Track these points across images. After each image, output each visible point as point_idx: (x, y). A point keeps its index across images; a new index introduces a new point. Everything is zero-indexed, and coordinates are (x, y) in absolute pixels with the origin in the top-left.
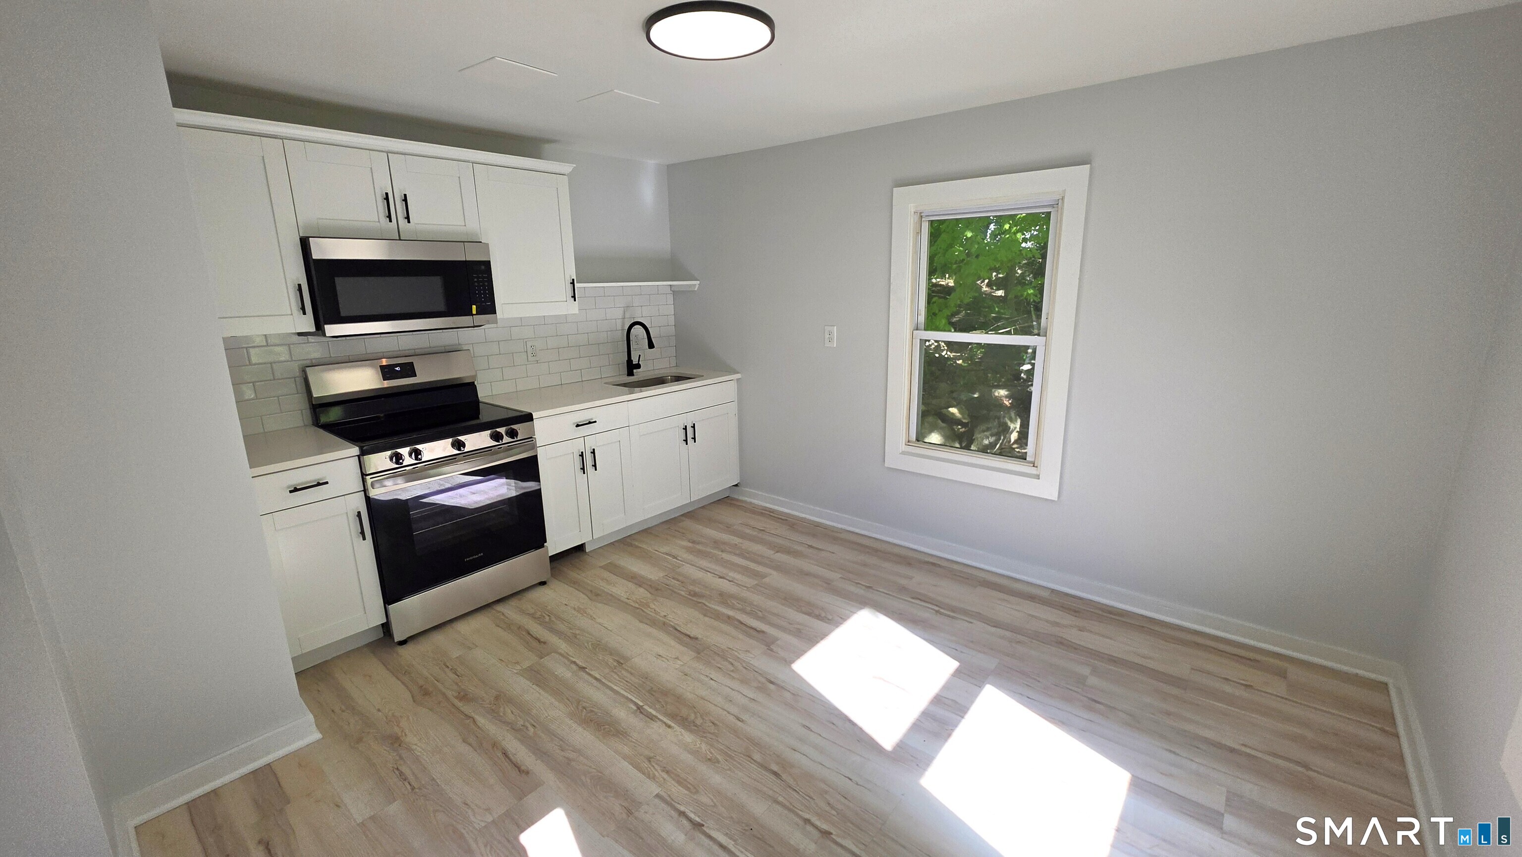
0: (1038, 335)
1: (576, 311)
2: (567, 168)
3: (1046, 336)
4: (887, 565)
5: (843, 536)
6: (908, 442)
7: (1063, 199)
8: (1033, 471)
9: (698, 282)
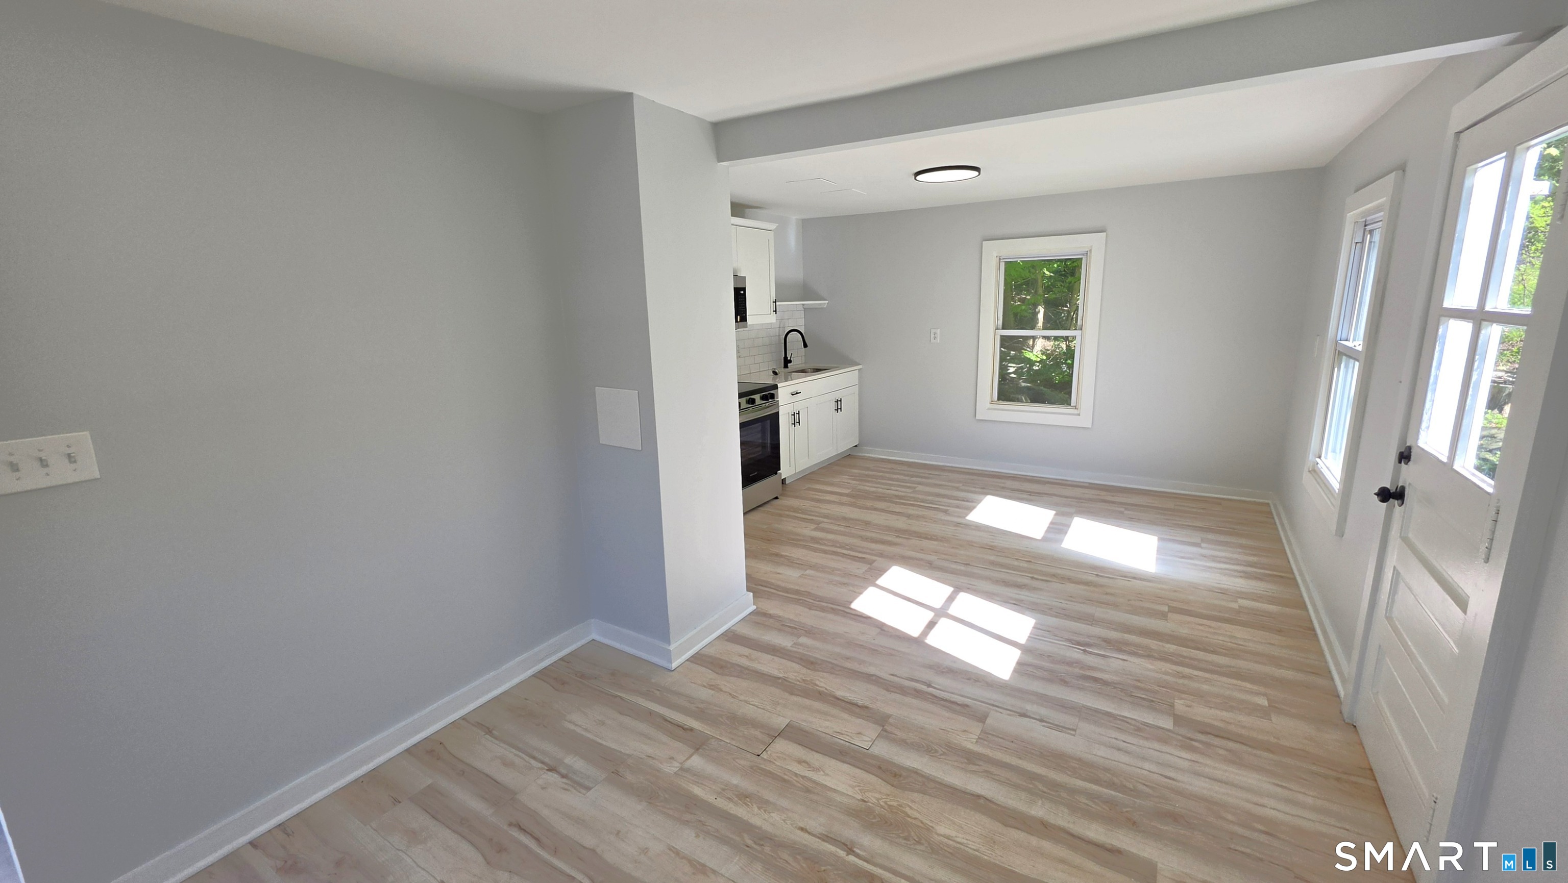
0: (1076, 329)
1: (775, 320)
2: (773, 226)
3: (1082, 330)
4: (985, 479)
5: (946, 468)
6: (992, 401)
7: (1090, 251)
8: (1075, 411)
9: (827, 302)
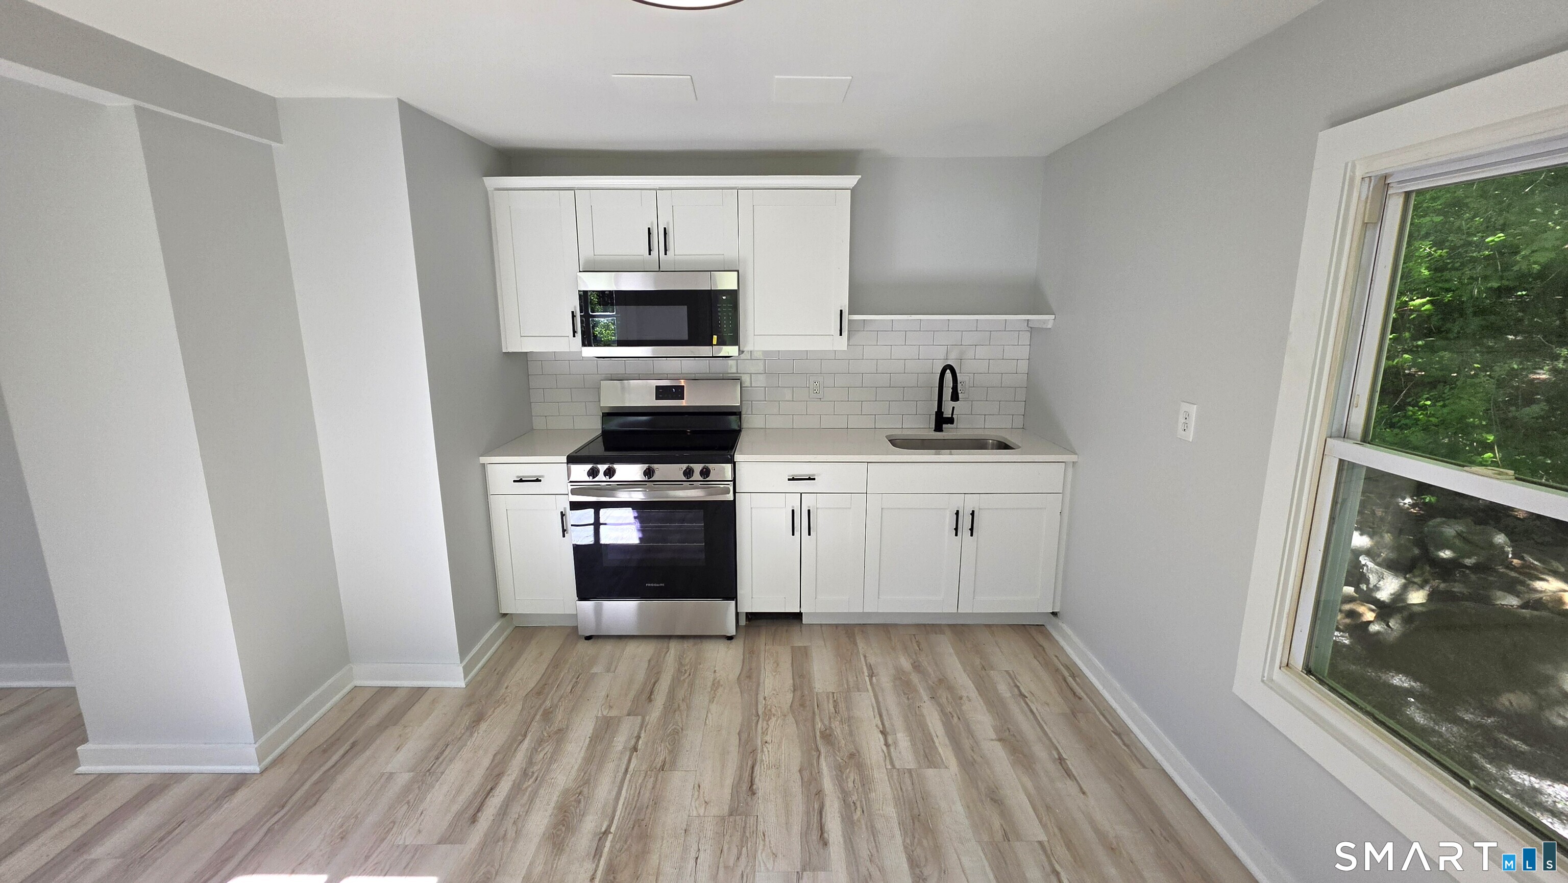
1: (844, 347)
2: (848, 180)
6: (1288, 666)
9: (1055, 317)
